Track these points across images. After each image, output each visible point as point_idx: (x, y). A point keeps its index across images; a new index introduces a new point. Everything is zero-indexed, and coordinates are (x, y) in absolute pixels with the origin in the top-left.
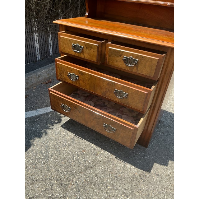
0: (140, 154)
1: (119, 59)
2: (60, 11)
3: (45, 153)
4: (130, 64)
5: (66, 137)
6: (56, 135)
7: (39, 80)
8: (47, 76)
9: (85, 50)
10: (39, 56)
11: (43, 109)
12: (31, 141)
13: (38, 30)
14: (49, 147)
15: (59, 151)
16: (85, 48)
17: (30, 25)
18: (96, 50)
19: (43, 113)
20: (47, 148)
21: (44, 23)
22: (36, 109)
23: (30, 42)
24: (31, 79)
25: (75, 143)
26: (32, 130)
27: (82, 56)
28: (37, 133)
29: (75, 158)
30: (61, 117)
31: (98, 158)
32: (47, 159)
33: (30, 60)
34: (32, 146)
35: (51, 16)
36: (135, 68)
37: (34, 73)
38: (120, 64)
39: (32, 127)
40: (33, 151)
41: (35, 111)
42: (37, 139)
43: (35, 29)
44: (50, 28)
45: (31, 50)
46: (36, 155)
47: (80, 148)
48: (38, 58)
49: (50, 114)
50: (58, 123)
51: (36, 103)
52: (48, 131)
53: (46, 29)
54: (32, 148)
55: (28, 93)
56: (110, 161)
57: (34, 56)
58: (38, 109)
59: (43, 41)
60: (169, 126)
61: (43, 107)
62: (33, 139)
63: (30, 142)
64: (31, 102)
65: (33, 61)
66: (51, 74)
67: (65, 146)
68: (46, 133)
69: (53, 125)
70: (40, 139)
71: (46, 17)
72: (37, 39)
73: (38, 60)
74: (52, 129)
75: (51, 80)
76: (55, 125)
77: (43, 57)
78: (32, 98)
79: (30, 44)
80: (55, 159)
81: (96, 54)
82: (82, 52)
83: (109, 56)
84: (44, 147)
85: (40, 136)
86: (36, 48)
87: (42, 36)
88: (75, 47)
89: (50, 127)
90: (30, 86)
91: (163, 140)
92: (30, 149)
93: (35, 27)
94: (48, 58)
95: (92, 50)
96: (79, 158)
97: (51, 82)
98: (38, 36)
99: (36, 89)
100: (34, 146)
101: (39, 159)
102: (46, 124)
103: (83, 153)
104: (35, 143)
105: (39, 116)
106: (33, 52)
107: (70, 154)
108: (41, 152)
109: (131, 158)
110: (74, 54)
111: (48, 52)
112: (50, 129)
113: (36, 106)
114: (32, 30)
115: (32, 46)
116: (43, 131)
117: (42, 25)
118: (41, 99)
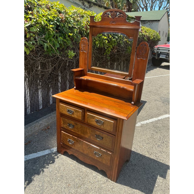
0: (109, 187)
1: (93, 120)
2: (59, 72)
3: (41, 186)
4: (100, 124)
5: (57, 174)
6: (50, 172)
7: (40, 128)
8: (47, 124)
9: (75, 113)
10: (42, 106)
11: (41, 152)
12: (33, 177)
13: (42, 87)
14: (44, 182)
15: (52, 185)
16: (75, 112)
17: (36, 85)
18: (81, 113)
19: (41, 155)
20: (43, 183)
21: (46, 82)
22: (37, 152)
23: (35, 97)
24: (34, 128)
25: (64, 179)
26: (33, 169)
27: (73, 116)
28: (37, 171)
29: (62, 190)
30: (55, 158)
31: (79, 190)
32: (43, 191)
33: (34, 110)
34: (33, 181)
35: (52, 77)
36: (102, 126)
37: (37, 122)
38: (94, 123)
39: (33, 167)
40: (33, 185)
41: (36, 154)
42: (37, 176)
43: (40, 87)
44: (51, 85)
45: (35, 102)
46: (35, 188)
47: (67, 183)
48: (41, 107)
49: (47, 156)
50: (52, 163)
51: (37, 147)
52: (45, 170)
53: (48, 86)
54: (32, 183)
55: (31, 138)
56: (87, 192)
57: (37, 106)
58: (38, 152)
59: (45, 95)
60: (135, 164)
61: (42, 150)
62: (34, 176)
63: (31, 178)
64: (33, 146)
65: (37, 111)
66: (50, 122)
67: (56, 181)
68: (43, 171)
69: (48, 165)
70: (38, 176)
71: (49, 78)
72: (41, 93)
73: (40, 109)
74: (48, 168)
75: (49, 127)
76: (50, 165)
77: (45, 106)
78: (34, 143)
79: (35, 98)
80: (48, 191)
81: (81, 116)
82: (73, 114)
83: (88, 118)
84: (41, 182)
85: (38, 174)
86: (40, 100)
87: (45, 91)
88: (69, 111)
89: (46, 167)
90: (33, 133)
91: (129, 176)
92: (31, 184)
93: (40, 86)
94: (49, 106)
95: (79, 113)
96: (65, 190)
97: (49, 129)
98: (42, 92)
99: (37, 135)
100: (34, 181)
101: (37, 191)
102: (44, 164)
103: (69, 186)
104: (35, 179)
105: (39, 158)
106: (37, 104)
107: (59, 187)
108: (39, 185)
109: (103, 190)
110: (68, 114)
111: (49, 102)
112: (46, 168)
113: (37, 150)
114: (38, 88)
115: (37, 99)
116: (41, 170)
117: (45, 84)
118: (41, 144)
